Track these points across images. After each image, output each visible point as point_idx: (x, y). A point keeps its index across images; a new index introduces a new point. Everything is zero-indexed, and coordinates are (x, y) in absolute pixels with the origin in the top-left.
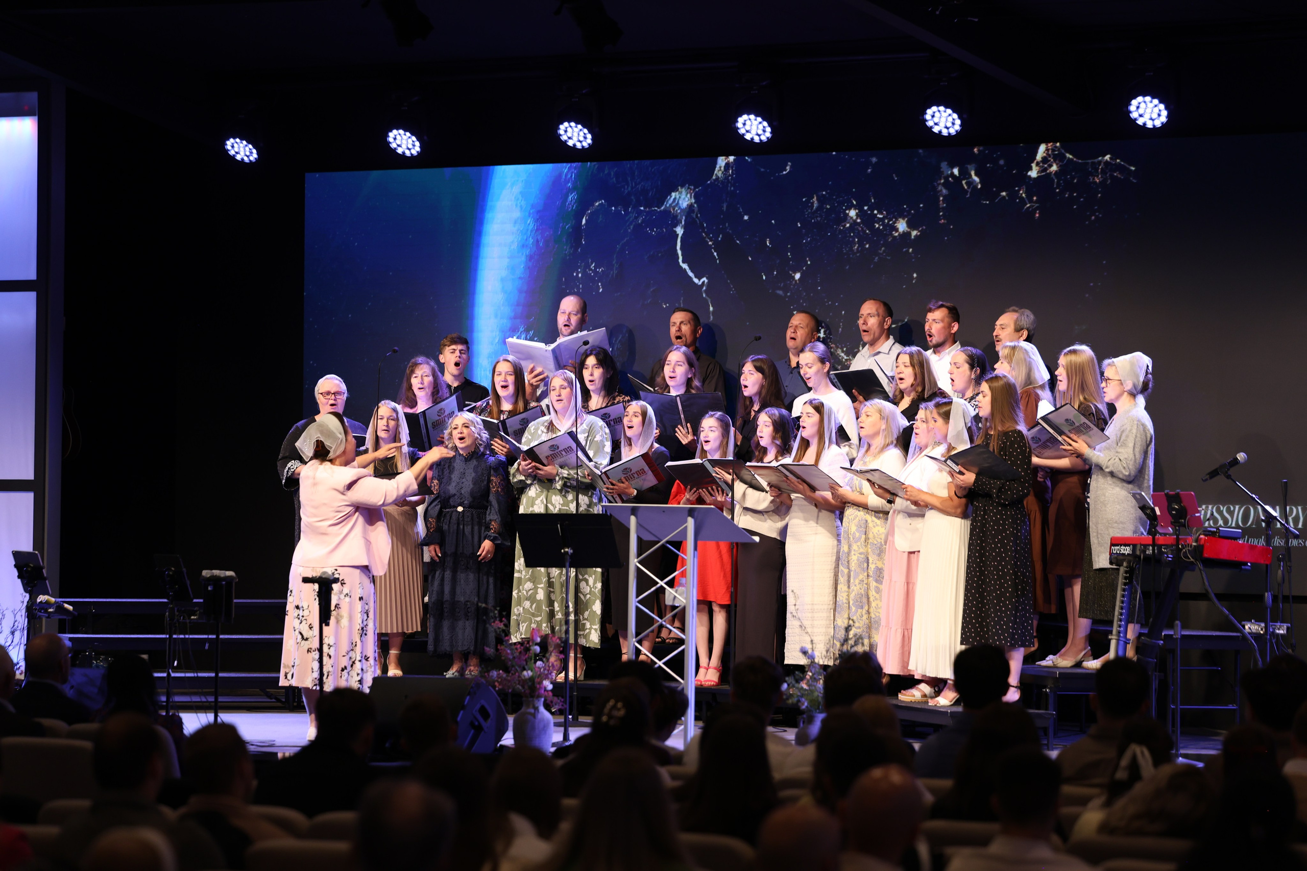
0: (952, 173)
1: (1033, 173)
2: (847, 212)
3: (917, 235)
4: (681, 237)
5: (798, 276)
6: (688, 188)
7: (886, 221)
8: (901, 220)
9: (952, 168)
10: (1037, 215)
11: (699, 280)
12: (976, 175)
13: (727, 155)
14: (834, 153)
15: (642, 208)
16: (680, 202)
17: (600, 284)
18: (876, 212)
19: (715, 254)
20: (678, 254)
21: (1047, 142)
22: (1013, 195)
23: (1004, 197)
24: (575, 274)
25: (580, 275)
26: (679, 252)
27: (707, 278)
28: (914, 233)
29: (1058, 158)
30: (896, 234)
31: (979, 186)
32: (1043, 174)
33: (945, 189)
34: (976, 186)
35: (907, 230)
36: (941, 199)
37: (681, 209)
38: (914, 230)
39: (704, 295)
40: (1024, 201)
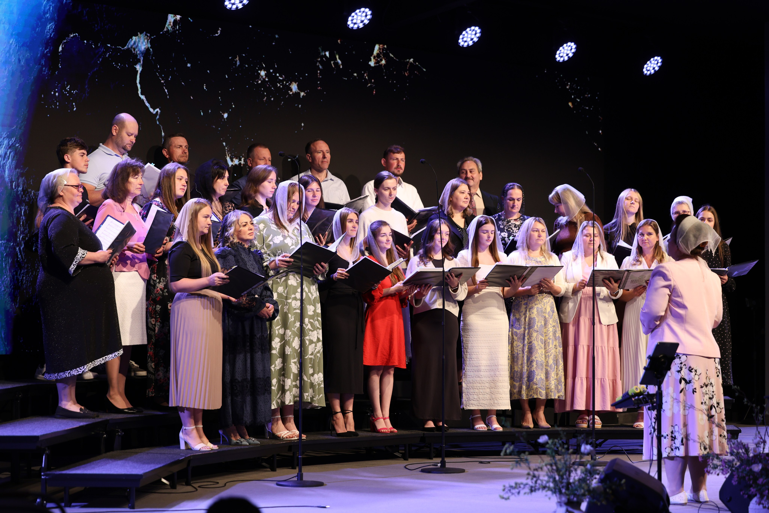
0: (325, 55)
1: (372, 63)
2: (259, 72)
3: (304, 95)
4: (140, 74)
5: (226, 115)
6: (146, 35)
7: (285, 82)
8: (294, 83)
9: (325, 51)
10: (374, 92)
11: (154, 110)
12: (339, 59)
13: (175, 14)
15: (109, 45)
16: (140, 45)
17: (74, 104)
18: (278, 75)
19: (166, 90)
20: (137, 86)
21: (379, 44)
22: (361, 76)
23: (355, 77)
24: (52, 93)
25: (57, 94)
26: (139, 86)
27: (160, 110)
28: (302, 94)
29: (386, 57)
30: (291, 93)
31: (341, 67)
32: (378, 65)
33: (321, 65)
34: (339, 66)
35: (298, 91)
36: (319, 72)
37: (140, 51)
38: (302, 91)
39: (158, 123)
40: (367, 82)
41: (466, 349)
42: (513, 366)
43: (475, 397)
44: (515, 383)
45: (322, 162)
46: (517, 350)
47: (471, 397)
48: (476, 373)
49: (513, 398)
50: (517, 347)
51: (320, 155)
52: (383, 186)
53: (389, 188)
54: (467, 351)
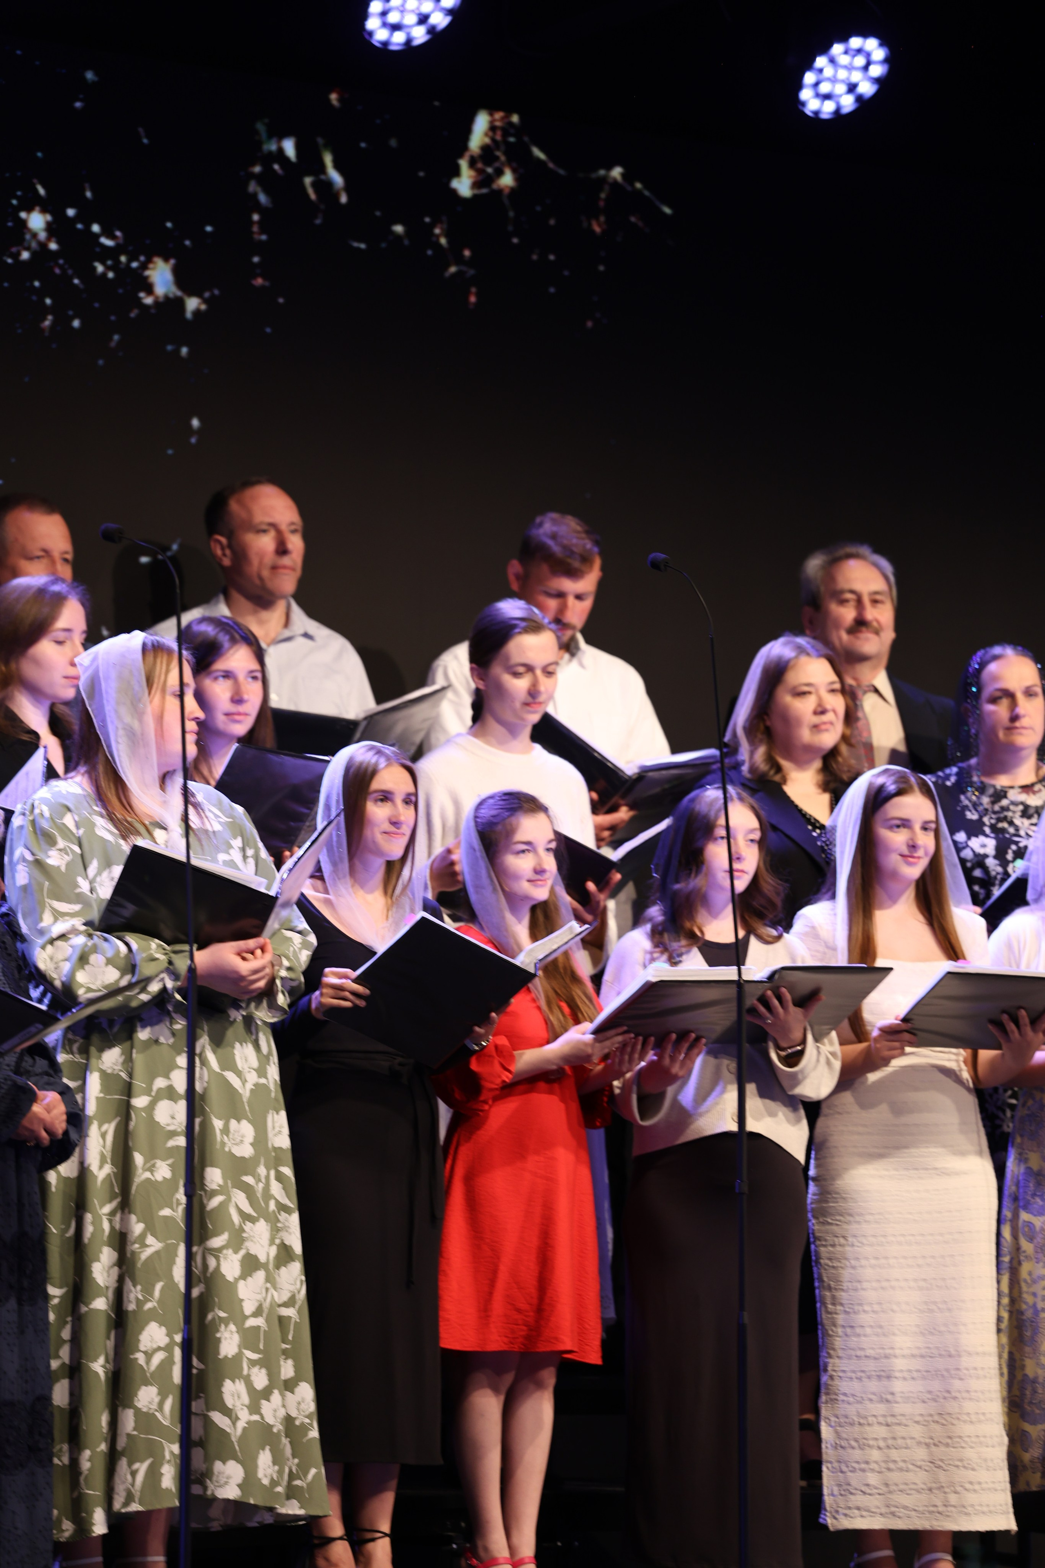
0: (281, 151)
2: (23, 215)
7: (124, 259)
8: (159, 262)
9: (281, 136)
10: (473, 299)
12: (337, 166)
18: (96, 228)
21: (491, 110)
23: (398, 237)
28: (192, 304)
29: (518, 156)
30: (149, 301)
31: (344, 199)
32: (484, 191)
33: (267, 192)
34: (336, 196)
35: (175, 291)
36: (256, 217)
38: (191, 293)
40: (443, 257)
41: (829, 1288)
42: (1017, 1356)
43: (873, 1479)
44: (1027, 1427)
45: (274, 568)
46: (1034, 1295)
47: (854, 1479)
48: (873, 1386)
49: (1022, 1487)
50: (1034, 1282)
51: (266, 543)
52: (507, 658)
53: (530, 669)
54: (834, 1297)
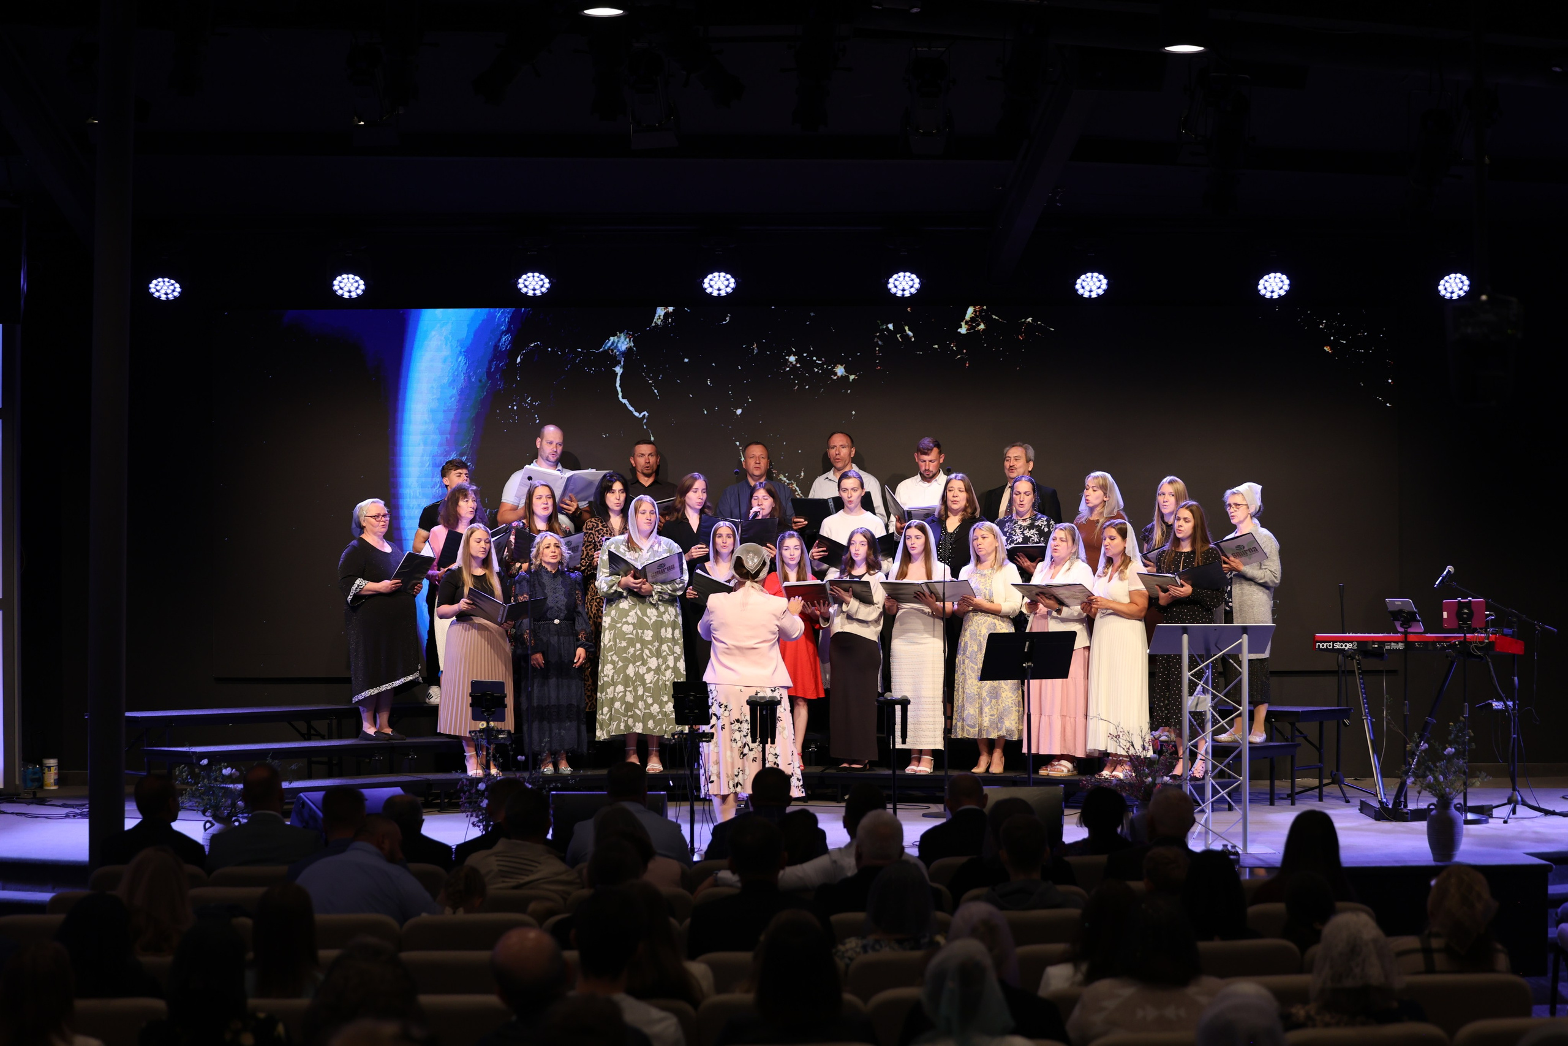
0: (887, 328)
1: (963, 330)
2: (787, 357)
4: (620, 376)
5: (739, 412)
6: (627, 334)
10: (967, 364)
11: (640, 414)
12: (910, 330)
13: (666, 306)
14: (773, 307)
15: (580, 350)
16: (619, 345)
17: (537, 416)
18: (814, 358)
19: (656, 391)
20: (617, 391)
23: (936, 349)
24: (510, 407)
25: (515, 408)
26: (619, 389)
27: (647, 412)
28: (852, 377)
30: (835, 378)
31: (913, 340)
32: (972, 331)
33: (881, 341)
34: (910, 339)
35: (845, 374)
36: (877, 349)
37: (620, 352)
38: (852, 374)
39: (645, 427)
40: (954, 353)
45: (835, 459)
53: (847, 490)
